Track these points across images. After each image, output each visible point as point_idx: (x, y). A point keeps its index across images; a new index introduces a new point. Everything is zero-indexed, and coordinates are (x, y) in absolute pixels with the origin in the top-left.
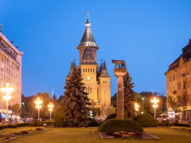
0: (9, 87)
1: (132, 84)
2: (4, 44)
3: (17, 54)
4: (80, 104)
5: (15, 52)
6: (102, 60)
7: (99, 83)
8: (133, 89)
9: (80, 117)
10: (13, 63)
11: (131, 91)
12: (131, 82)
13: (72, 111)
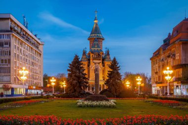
0: (25, 70)
1: (118, 67)
2: (29, 37)
3: (40, 44)
4: (80, 83)
5: (38, 43)
6: (106, 48)
7: (104, 66)
8: (119, 71)
9: (80, 92)
10: (36, 51)
11: (118, 72)
12: (118, 66)
13: (74, 87)
